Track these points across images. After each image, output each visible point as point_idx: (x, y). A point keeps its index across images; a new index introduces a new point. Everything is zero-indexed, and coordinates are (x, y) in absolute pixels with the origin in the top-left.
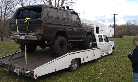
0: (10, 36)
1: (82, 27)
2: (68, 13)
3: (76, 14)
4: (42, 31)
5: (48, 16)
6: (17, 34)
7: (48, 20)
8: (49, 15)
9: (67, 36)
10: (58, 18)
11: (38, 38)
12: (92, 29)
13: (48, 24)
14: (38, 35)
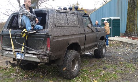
0: (3, 53)
5: (55, 25)
6: (12, 51)
9: (80, 47)
10: (68, 26)
14: (43, 55)
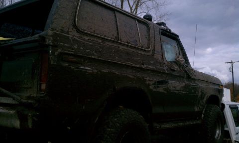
1: (194, 80)
2: (152, 32)
3: (175, 37)
4: (44, 86)
5: (75, 26)
7: (74, 40)
8: (82, 25)
9: (151, 110)
10: (117, 40)
11: (23, 118)
12: (218, 88)
13: (72, 59)
